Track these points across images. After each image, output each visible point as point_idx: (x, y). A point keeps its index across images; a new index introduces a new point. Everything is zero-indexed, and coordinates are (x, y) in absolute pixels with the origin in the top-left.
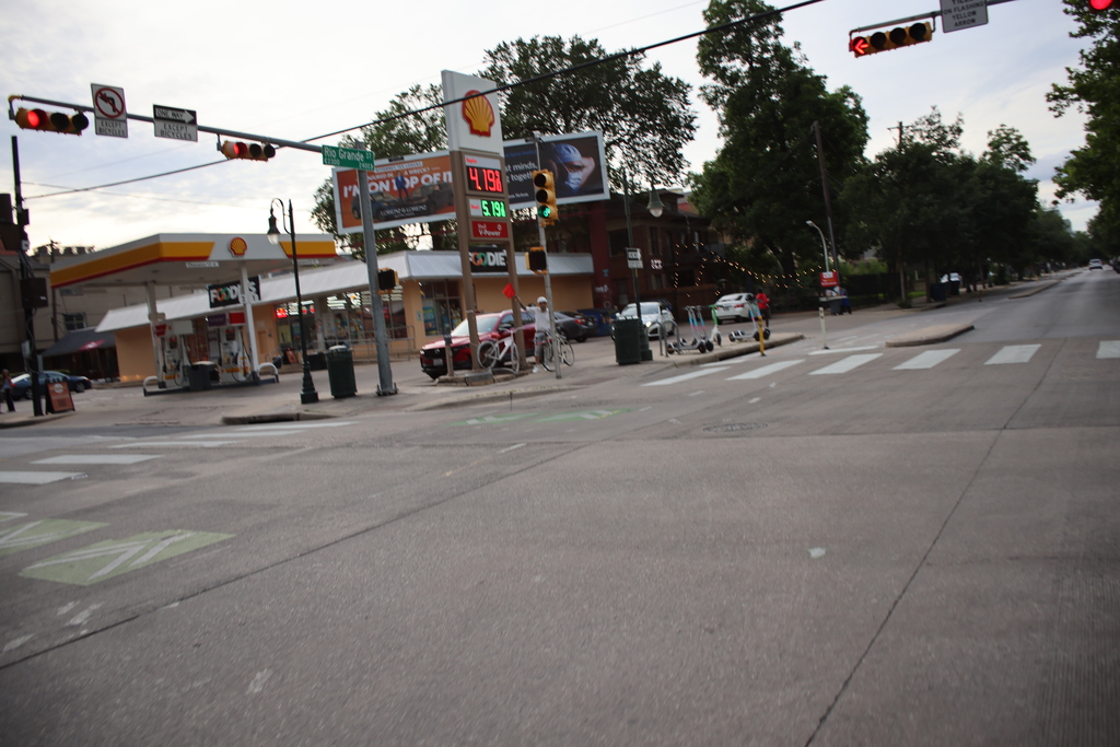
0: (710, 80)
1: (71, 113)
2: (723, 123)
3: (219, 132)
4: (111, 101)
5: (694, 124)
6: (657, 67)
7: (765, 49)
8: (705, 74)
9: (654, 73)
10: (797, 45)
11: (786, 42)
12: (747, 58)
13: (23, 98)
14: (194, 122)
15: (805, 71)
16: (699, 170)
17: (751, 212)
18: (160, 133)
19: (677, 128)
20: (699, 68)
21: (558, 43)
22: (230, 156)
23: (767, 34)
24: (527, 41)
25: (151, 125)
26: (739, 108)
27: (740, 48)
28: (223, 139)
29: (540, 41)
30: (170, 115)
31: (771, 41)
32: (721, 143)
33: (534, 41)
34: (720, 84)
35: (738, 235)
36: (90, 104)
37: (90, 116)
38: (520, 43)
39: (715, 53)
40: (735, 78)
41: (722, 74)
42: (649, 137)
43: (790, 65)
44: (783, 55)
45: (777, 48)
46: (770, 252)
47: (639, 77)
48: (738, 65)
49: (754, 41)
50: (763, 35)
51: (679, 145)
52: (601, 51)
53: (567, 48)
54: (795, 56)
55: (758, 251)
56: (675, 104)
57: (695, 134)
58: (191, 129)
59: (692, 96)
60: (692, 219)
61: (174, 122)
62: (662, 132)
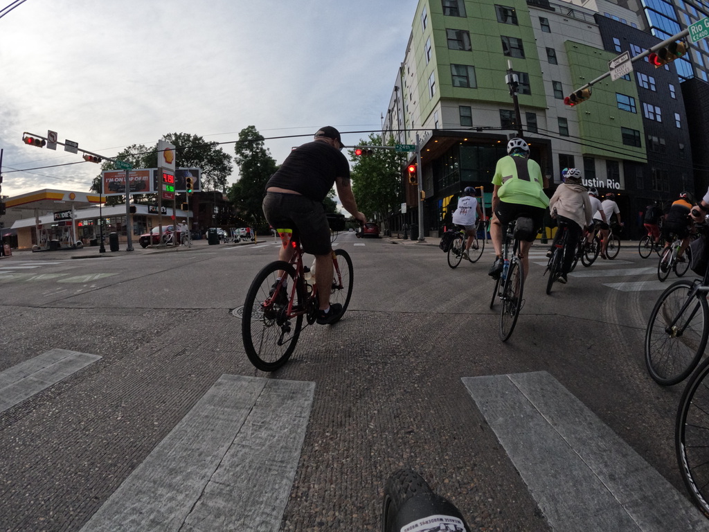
0: (238, 156)
1: (41, 140)
2: (241, 171)
3: (84, 151)
4: (53, 137)
5: (232, 170)
6: (221, 149)
7: (258, 148)
8: (237, 154)
9: (220, 151)
10: (268, 149)
11: (265, 147)
12: (251, 150)
13: (28, 133)
14: (77, 147)
15: (270, 157)
16: (230, 185)
17: (248, 201)
18: (66, 150)
19: (225, 170)
20: (235, 151)
21: (189, 136)
22: (87, 160)
23: (259, 144)
24: (178, 134)
25: (64, 147)
26: (247, 166)
27: (250, 147)
28: (85, 154)
29: (183, 134)
30: (70, 144)
31: (260, 146)
32: (240, 178)
33: (180, 134)
34: (241, 158)
35: (242, 209)
36: (47, 137)
37: (46, 141)
38: (175, 134)
39: (240, 147)
40: (246, 156)
41: (242, 155)
42: (216, 172)
43: (265, 155)
44: (263, 151)
45: (262, 149)
46: (253, 216)
47: (214, 152)
48: (248, 152)
49: (254, 146)
50: (258, 144)
51: (225, 176)
52: (203, 141)
53: (191, 139)
54: (267, 152)
55: (249, 215)
56: (226, 162)
57: (232, 173)
58: (76, 149)
59: (232, 160)
60: (227, 202)
61: (71, 146)
62: (220, 171)
